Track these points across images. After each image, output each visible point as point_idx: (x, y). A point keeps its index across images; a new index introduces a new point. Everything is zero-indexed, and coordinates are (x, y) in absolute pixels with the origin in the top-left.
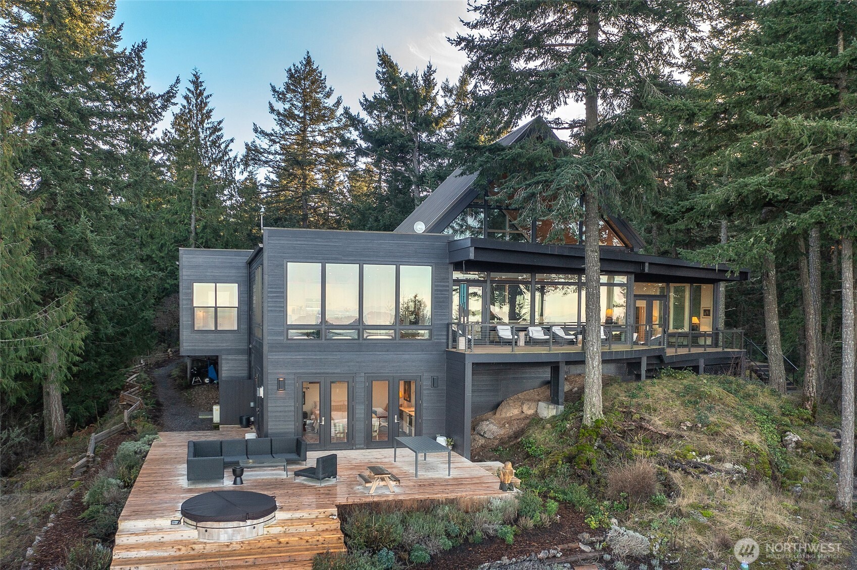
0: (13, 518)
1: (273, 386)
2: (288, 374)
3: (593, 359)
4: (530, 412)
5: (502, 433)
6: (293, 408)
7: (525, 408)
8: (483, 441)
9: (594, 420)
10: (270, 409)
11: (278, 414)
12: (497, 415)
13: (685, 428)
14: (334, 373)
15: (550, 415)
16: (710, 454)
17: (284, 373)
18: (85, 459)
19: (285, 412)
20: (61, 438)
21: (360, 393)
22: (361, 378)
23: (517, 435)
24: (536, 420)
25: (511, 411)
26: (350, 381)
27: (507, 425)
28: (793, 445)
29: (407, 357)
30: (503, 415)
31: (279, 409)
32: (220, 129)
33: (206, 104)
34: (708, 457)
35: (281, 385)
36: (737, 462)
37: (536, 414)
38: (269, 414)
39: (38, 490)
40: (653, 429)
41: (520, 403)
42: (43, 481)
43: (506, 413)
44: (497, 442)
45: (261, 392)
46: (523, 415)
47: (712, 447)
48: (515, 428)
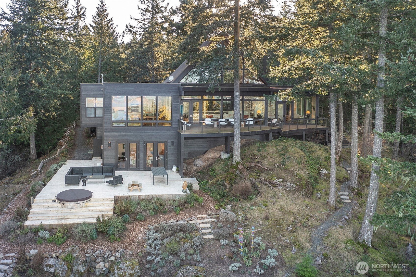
0: (6, 195)
1: (106, 145)
2: (112, 140)
3: (236, 137)
4: (218, 156)
5: (204, 164)
6: (114, 154)
7: (216, 154)
8: (196, 168)
9: (236, 162)
10: (105, 154)
11: (109, 156)
12: (205, 156)
13: (276, 166)
14: (131, 140)
15: (224, 158)
16: (282, 178)
17: (111, 140)
18: (36, 171)
19: (111, 155)
20: (34, 160)
21: (142, 148)
22: (142, 142)
23: (210, 165)
24: (219, 159)
25: (210, 155)
26: (138, 143)
27: (207, 161)
28: (323, 175)
29: (160, 133)
30: (207, 157)
31: (109, 154)
32: (112, 21)
33: (106, 10)
34: (281, 180)
35: (110, 145)
36: (292, 182)
37: (220, 157)
38: (105, 156)
39: (18, 183)
40: (261, 166)
41: (214, 152)
42: (21, 180)
43: (208, 155)
44: (201, 168)
45: (102, 147)
46: (215, 157)
47: (284, 175)
48: (210, 162)
